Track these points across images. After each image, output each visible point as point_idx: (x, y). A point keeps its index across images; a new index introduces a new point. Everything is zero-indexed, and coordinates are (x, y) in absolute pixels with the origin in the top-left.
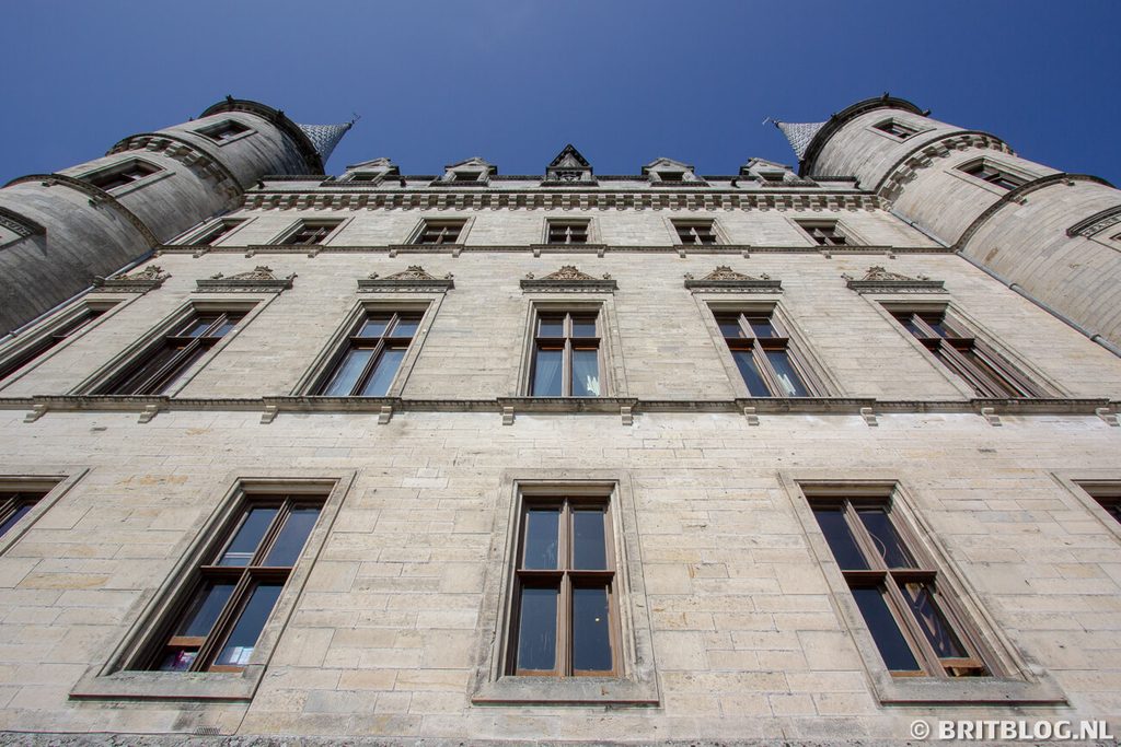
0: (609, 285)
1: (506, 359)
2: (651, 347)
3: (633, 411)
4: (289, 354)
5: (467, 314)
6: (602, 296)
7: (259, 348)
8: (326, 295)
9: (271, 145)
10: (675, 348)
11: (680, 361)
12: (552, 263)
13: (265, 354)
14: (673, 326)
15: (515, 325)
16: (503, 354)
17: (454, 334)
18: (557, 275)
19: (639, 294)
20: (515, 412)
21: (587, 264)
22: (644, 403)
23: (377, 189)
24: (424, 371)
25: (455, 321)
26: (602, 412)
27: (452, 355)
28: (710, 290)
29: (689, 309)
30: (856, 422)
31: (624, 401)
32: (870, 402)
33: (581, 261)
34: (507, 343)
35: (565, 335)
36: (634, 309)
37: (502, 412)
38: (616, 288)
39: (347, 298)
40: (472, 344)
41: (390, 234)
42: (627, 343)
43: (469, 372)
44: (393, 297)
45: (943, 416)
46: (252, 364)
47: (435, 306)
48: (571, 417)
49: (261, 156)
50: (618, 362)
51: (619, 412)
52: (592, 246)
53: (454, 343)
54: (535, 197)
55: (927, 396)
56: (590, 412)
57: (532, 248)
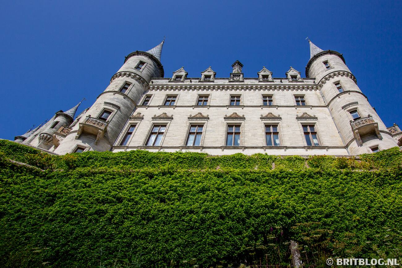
0: (243, 118)
1: (222, 138)
2: (250, 135)
3: (244, 149)
4: (179, 136)
5: (213, 126)
6: (241, 122)
7: (172, 135)
8: (181, 121)
9: (151, 67)
10: (255, 135)
11: (255, 138)
12: (231, 111)
13: (174, 136)
14: (255, 130)
15: (223, 129)
16: (221, 137)
17: (211, 132)
18: (232, 115)
19: (250, 121)
20: (224, 149)
21: (239, 111)
22: (246, 147)
23: (184, 84)
24: (206, 141)
25: (211, 128)
26: (239, 149)
27: (211, 137)
28: (265, 119)
29: (260, 125)
30: (283, 150)
31: (243, 147)
32: (286, 147)
33: (238, 110)
34: (222, 134)
35: (233, 131)
36: (248, 125)
37: (221, 149)
38: (245, 119)
39: (186, 122)
40: (215, 134)
41: (191, 101)
42: (245, 134)
43: (215, 141)
44: (196, 122)
45: (298, 149)
46: (173, 139)
47: (206, 124)
48: (234, 150)
49: (150, 72)
50: (243, 138)
51: (242, 149)
52: (241, 106)
53: (211, 134)
54: (227, 86)
55: (298, 145)
56: (237, 149)
57: (226, 106)
